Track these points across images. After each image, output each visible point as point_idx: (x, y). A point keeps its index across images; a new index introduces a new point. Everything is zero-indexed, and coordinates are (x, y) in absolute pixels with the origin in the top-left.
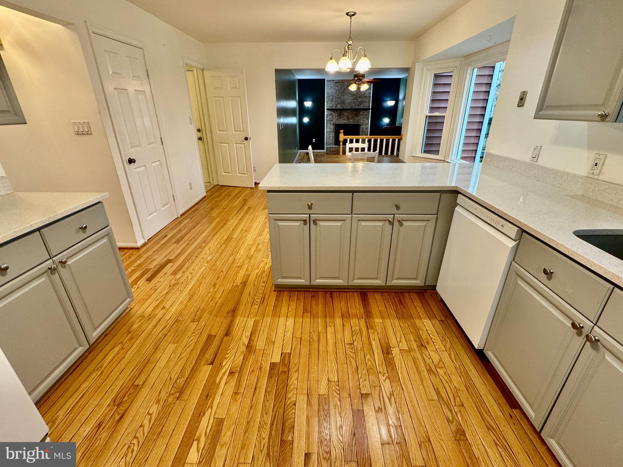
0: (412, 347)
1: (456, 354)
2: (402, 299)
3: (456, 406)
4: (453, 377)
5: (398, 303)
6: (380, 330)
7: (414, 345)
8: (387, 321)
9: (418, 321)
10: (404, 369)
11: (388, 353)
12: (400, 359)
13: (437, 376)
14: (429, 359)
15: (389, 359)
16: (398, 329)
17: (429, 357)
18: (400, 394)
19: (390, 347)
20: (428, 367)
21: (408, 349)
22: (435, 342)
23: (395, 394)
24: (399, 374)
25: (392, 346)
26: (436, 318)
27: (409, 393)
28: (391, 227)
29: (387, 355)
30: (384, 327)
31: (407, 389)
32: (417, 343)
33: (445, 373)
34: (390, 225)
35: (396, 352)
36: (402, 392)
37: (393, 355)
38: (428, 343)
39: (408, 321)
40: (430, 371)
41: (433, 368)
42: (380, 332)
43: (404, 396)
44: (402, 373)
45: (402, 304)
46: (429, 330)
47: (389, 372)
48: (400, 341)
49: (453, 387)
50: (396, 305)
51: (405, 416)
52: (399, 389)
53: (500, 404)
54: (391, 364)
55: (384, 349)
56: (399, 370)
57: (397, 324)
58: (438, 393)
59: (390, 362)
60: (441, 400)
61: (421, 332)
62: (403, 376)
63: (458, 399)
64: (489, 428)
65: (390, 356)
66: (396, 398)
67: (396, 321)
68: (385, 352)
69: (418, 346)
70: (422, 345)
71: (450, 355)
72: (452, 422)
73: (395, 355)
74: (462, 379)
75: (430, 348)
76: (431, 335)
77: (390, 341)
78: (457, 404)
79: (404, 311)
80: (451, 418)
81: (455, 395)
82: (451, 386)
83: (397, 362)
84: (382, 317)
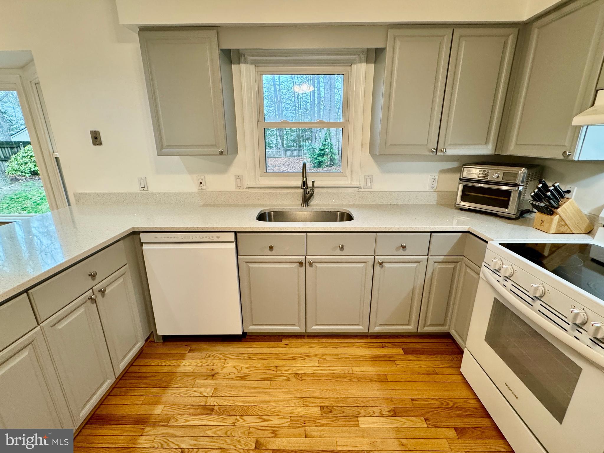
0: (213, 384)
1: (232, 354)
2: (138, 375)
3: (276, 371)
4: (252, 364)
5: (141, 381)
6: (175, 411)
7: (209, 382)
8: (164, 399)
9: (180, 370)
10: (235, 399)
11: (212, 410)
12: (223, 399)
13: (249, 374)
14: (230, 375)
15: (219, 410)
16: (183, 391)
17: (228, 374)
18: (261, 409)
19: (205, 405)
20: (238, 378)
21: (213, 389)
22: (214, 364)
23: (260, 414)
24: (239, 404)
25: (204, 403)
26: (184, 353)
27: (262, 402)
28: (95, 304)
29: (214, 411)
30: (173, 405)
31: (256, 402)
32: (209, 379)
33: (247, 368)
34: (93, 303)
35: (212, 402)
36: (260, 407)
37: (216, 404)
38: (212, 370)
39: (176, 378)
40: (243, 378)
41: (240, 375)
42: (178, 412)
43: (263, 407)
44: (240, 402)
45: (145, 377)
46: (197, 364)
47: (235, 414)
48: (201, 393)
49: (261, 368)
50: (146, 384)
51: (282, 411)
52: (255, 409)
53: (277, 346)
54: (226, 410)
55: (205, 412)
56: (235, 403)
57: (175, 391)
58: (265, 379)
59: (223, 410)
60: (271, 379)
61: (196, 371)
62: (243, 402)
63: (272, 368)
64: (294, 358)
65: (216, 408)
66: (265, 414)
67: (169, 390)
68: (209, 412)
69: (212, 379)
70: (213, 375)
71: (230, 359)
72: (289, 378)
73: (217, 403)
74: (255, 359)
75: (218, 370)
76: (203, 365)
77: (196, 404)
78: (275, 370)
79: (159, 378)
80: (286, 378)
81: (268, 368)
82: (259, 368)
83: (225, 403)
84: (157, 404)
